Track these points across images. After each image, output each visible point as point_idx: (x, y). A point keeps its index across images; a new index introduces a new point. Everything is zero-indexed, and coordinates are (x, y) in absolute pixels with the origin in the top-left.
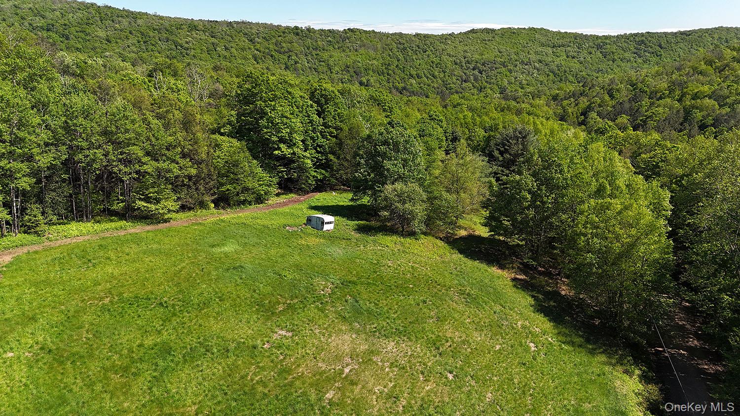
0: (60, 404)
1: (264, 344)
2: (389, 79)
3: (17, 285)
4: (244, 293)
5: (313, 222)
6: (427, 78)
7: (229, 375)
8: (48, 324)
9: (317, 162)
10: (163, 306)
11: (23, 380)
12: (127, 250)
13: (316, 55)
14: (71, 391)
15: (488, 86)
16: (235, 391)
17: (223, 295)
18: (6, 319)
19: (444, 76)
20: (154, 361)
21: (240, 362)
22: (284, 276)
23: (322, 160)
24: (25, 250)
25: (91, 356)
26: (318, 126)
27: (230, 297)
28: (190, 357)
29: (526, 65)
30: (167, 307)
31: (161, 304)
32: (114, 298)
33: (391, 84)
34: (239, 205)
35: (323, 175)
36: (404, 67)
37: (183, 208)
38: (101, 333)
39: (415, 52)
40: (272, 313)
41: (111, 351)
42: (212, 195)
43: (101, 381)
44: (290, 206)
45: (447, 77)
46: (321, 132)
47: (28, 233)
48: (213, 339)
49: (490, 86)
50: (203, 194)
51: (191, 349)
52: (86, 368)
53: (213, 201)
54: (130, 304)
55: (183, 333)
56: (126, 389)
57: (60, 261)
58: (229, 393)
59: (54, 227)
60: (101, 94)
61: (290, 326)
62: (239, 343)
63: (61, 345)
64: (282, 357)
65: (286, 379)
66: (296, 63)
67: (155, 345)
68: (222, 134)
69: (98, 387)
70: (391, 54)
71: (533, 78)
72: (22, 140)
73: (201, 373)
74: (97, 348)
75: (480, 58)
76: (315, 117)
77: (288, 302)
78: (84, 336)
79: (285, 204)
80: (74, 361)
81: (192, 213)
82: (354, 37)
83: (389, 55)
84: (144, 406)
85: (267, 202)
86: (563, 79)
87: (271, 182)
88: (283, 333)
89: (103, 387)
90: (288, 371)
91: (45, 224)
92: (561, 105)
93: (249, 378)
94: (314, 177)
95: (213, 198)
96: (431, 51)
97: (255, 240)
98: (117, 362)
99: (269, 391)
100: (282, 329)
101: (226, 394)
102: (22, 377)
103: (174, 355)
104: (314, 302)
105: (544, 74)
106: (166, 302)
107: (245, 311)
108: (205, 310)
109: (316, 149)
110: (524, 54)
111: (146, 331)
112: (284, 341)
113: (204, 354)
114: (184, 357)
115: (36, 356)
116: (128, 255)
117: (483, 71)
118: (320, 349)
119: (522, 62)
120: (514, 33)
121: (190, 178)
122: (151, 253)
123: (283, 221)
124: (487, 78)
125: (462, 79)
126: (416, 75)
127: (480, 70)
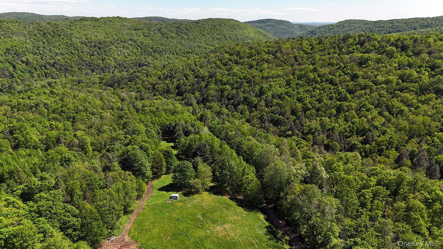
2: (42, 57)
5: (173, 198)
6: (68, 54)
19: (78, 53)
29: (124, 43)
32: (169, 237)
33: (44, 61)
39: (53, 37)
40: (201, 228)
44: (152, 191)
54: (175, 237)
64: (214, 236)
65: (220, 239)
70: (36, 38)
71: (130, 51)
75: (96, 39)
77: (199, 224)
79: (149, 191)
82: (4, 27)
83: (36, 39)
86: (146, 50)
90: (218, 237)
96: (64, 35)
100: (207, 230)
104: (203, 222)
110: (121, 35)
118: (217, 231)
119: (121, 41)
124: (104, 53)
125: (90, 54)
126: (60, 53)
127: (99, 47)
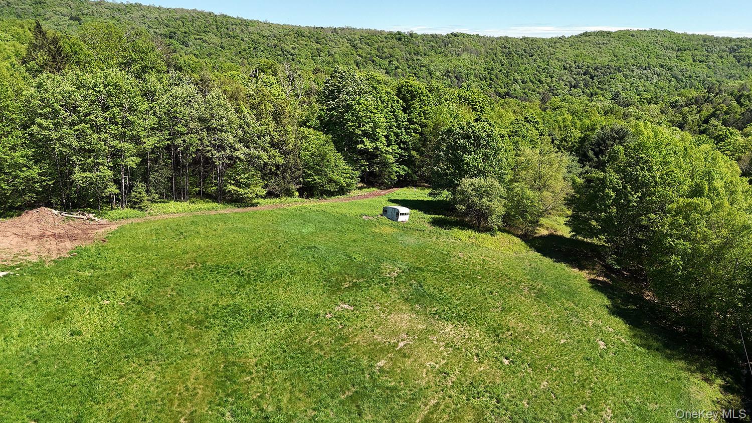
0: (142, 344)
1: (326, 314)
2: (491, 84)
3: (119, 248)
4: (315, 269)
5: (389, 213)
6: (533, 83)
7: (290, 337)
8: (140, 281)
9: (400, 158)
10: (239, 275)
11: (114, 323)
12: (215, 227)
13: (417, 60)
14: (152, 335)
15: (600, 92)
16: (293, 350)
17: (295, 269)
18: (106, 275)
19: (552, 81)
20: (226, 319)
21: (301, 327)
22: (354, 258)
23: (405, 156)
24: (129, 221)
25: (172, 309)
26: (403, 122)
27: (301, 272)
28: (258, 318)
29: (645, 69)
30: (243, 276)
31: (238, 273)
32: (198, 265)
33: (493, 89)
34: (322, 195)
35: (405, 171)
36: (507, 72)
37: (270, 195)
38: (183, 292)
39: (520, 56)
40: (338, 289)
41: (190, 307)
42: (297, 184)
43: (178, 330)
44: (370, 199)
45: (554, 82)
46: (405, 129)
47: (134, 208)
48: (280, 305)
49: (602, 92)
50: (289, 183)
51: (259, 312)
52: (167, 318)
53: (298, 190)
54: (211, 271)
55: (254, 298)
56: (197, 338)
57: (157, 232)
58: (288, 351)
59: (156, 204)
60: (202, 86)
61: (353, 301)
62: (303, 311)
63: (149, 299)
64: (341, 327)
65: (342, 345)
66: (397, 68)
67: (228, 306)
68: (309, 127)
69: (175, 334)
70: (495, 58)
71: (652, 84)
72: (133, 123)
73: (264, 332)
74: (178, 304)
75: (592, 62)
76: (400, 113)
77: (354, 281)
78: (169, 293)
79: (366, 197)
80: (158, 312)
81: (277, 200)
82: (457, 42)
83: (493, 60)
84: (211, 353)
85: (349, 194)
86: (688, 85)
87: (353, 174)
88: (346, 306)
89: (179, 335)
90: (346, 339)
91: (148, 201)
92: (681, 113)
93: (308, 341)
94: (396, 172)
95: (298, 187)
96: (539, 55)
97: (332, 225)
98: (193, 316)
99: (325, 354)
100: (344, 303)
101: (285, 351)
102: (114, 320)
103: (243, 316)
104: (379, 282)
105: (666, 79)
106: (242, 272)
107: (313, 285)
108: (277, 281)
109: (399, 145)
110: (643, 59)
111: (222, 294)
112: (345, 313)
113: (270, 317)
114: (252, 317)
115: (128, 305)
116: (215, 230)
117: (595, 76)
118: (378, 324)
119: (641, 67)
120: (632, 36)
121: (278, 166)
122: (236, 230)
123: (361, 211)
124: (599, 84)
125: (571, 85)
126: (521, 80)
127: (591, 75)
